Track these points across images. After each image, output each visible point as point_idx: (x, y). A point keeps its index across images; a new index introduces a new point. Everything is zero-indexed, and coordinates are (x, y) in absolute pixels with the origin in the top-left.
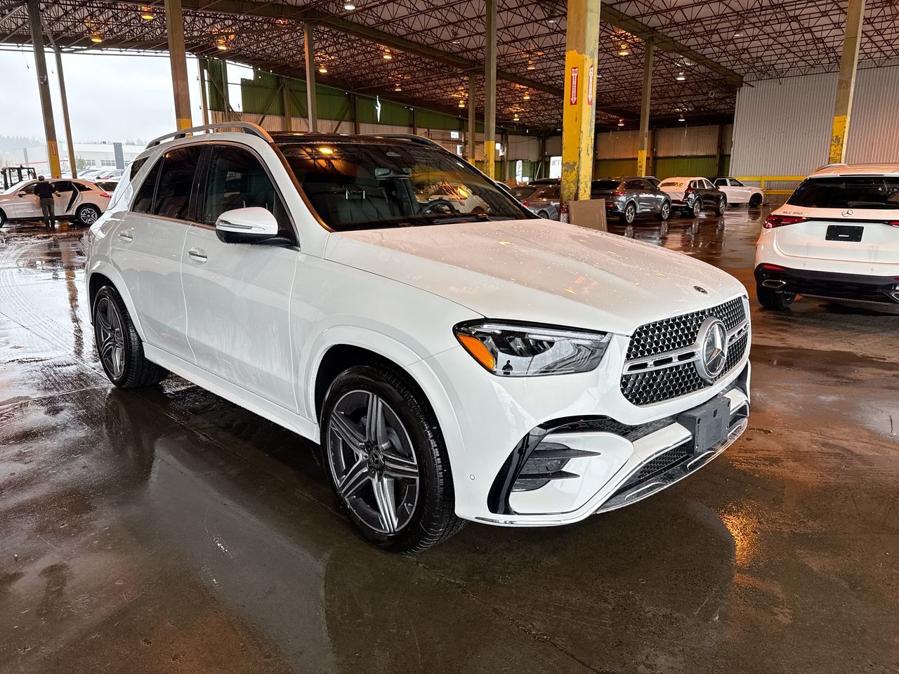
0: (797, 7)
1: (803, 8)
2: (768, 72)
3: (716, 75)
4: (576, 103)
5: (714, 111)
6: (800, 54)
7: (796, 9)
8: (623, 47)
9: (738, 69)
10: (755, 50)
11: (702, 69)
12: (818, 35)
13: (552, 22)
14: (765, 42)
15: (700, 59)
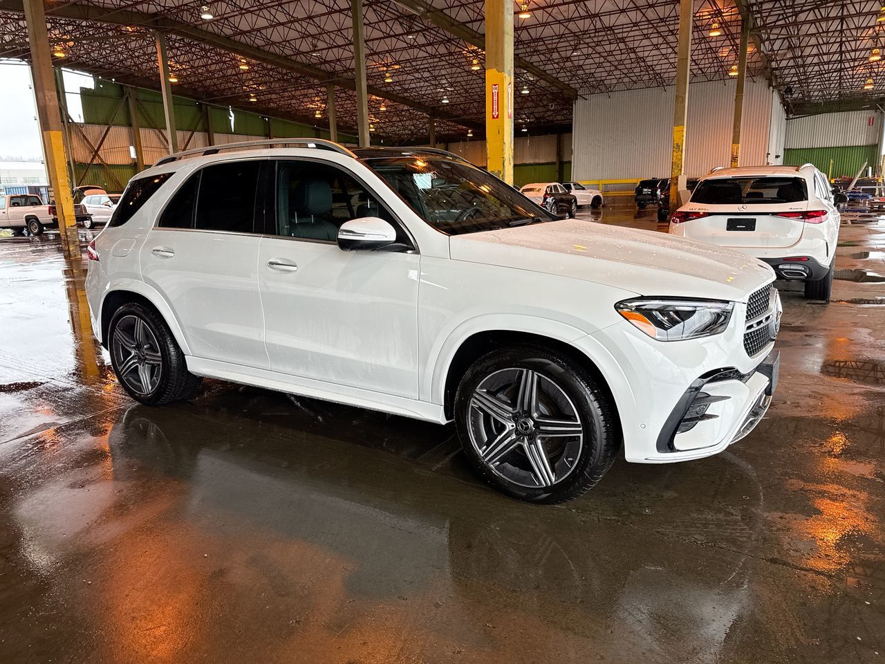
0: (625, 30)
1: (629, 32)
2: (599, 87)
3: (555, 89)
4: (497, 117)
5: (552, 121)
6: (625, 71)
7: (623, 32)
8: (475, 62)
9: (574, 84)
10: (588, 67)
11: (543, 83)
12: (641, 55)
13: (411, 37)
14: (597, 60)
15: (542, 75)
